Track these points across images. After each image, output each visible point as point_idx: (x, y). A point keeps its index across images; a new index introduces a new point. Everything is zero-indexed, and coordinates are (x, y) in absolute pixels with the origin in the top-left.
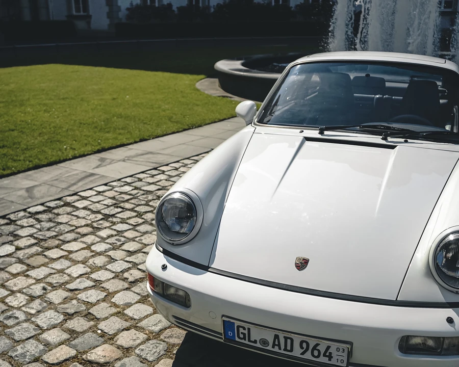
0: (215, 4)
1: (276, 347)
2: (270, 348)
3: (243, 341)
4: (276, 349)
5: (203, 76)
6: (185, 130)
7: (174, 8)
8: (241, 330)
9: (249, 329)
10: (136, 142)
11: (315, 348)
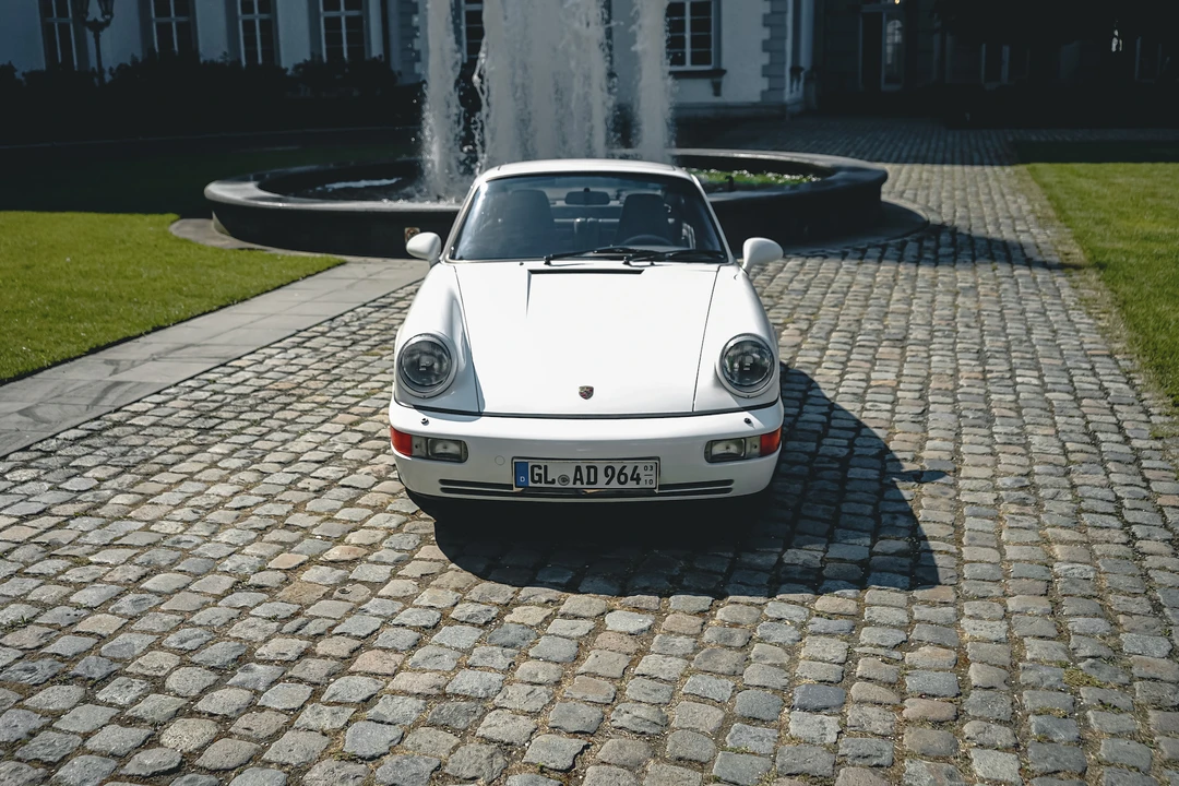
0: (115, 67)
1: (578, 482)
2: (570, 485)
3: (538, 485)
4: (578, 485)
5: (172, 216)
6: (221, 307)
7: (18, 75)
8: (536, 471)
9: (546, 467)
10: (148, 333)
11: (621, 473)
